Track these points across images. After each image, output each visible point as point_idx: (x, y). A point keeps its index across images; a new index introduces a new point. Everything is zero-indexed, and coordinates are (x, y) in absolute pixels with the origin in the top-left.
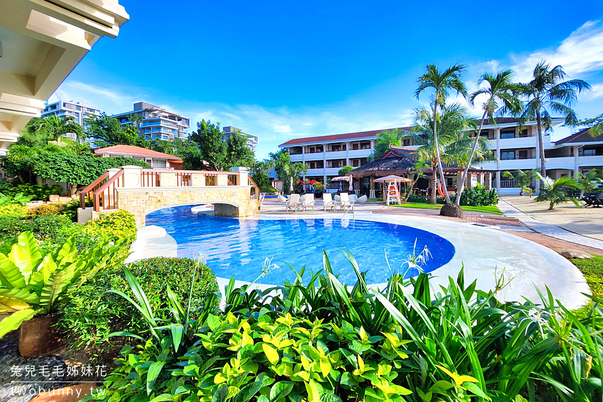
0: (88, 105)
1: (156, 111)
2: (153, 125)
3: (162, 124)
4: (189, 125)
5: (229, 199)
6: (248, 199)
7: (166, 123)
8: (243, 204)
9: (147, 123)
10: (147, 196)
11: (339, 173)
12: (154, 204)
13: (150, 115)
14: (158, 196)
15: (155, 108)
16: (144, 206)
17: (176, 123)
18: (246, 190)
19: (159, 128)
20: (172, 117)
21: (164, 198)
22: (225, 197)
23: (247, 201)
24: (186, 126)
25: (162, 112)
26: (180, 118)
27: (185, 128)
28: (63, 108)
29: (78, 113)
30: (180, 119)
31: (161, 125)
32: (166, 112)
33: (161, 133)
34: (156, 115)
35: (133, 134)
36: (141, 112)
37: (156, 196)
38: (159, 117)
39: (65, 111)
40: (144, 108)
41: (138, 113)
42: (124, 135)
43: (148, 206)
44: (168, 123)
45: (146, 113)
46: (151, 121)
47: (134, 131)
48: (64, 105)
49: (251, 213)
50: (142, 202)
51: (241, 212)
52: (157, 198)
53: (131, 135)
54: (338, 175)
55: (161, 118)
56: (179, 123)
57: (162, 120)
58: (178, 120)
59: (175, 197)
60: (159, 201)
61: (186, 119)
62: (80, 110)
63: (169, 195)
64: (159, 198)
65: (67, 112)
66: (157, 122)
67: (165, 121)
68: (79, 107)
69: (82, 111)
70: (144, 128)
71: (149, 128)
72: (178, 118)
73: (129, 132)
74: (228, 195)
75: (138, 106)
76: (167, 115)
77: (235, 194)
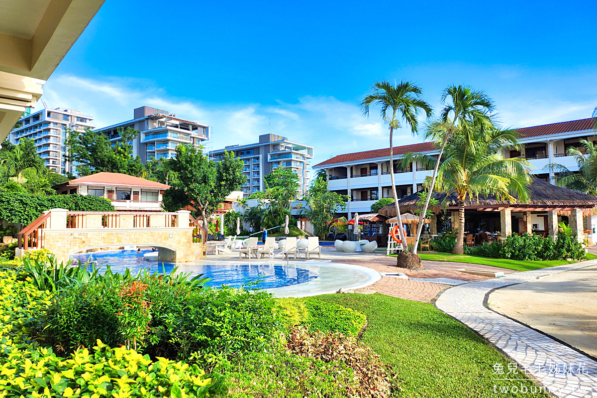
0: (78, 113)
1: (162, 118)
2: (158, 139)
3: (170, 136)
4: (207, 136)
5: (164, 242)
6: (189, 242)
7: (175, 135)
8: (181, 247)
9: (150, 136)
10: (72, 237)
11: (372, 208)
12: (78, 244)
13: (155, 124)
14: (83, 237)
15: (161, 114)
16: (68, 246)
17: (189, 134)
18: (187, 232)
19: (166, 142)
20: (185, 126)
21: (89, 239)
22: (159, 240)
23: (188, 245)
24: (203, 137)
25: (171, 119)
26: (195, 126)
27: (203, 140)
28: (47, 119)
29: (65, 125)
30: (195, 128)
31: (168, 138)
32: (176, 119)
33: (168, 150)
34: (162, 123)
35: (124, 155)
36: (142, 121)
37: (80, 237)
38: (167, 125)
39: (49, 123)
40: (147, 114)
41: (140, 122)
42: (112, 157)
43: (72, 247)
44: (178, 135)
45: (150, 122)
46: (156, 133)
47: (125, 151)
48: (49, 114)
49: (192, 258)
50: (66, 243)
51: (179, 256)
52: (81, 239)
53: (121, 157)
54: (369, 210)
55: (168, 128)
56: (194, 133)
57: (170, 130)
58: (193, 129)
59: (100, 239)
60: (84, 242)
61: (204, 127)
62: (68, 120)
63: (94, 237)
64: (83, 239)
65: (52, 124)
66: (163, 135)
67: (174, 132)
68: (66, 117)
69: (70, 122)
70: (146, 144)
71: (153, 143)
72: (193, 126)
73: (120, 153)
74: (163, 237)
75: (139, 111)
76: (177, 123)
77: (171, 236)
